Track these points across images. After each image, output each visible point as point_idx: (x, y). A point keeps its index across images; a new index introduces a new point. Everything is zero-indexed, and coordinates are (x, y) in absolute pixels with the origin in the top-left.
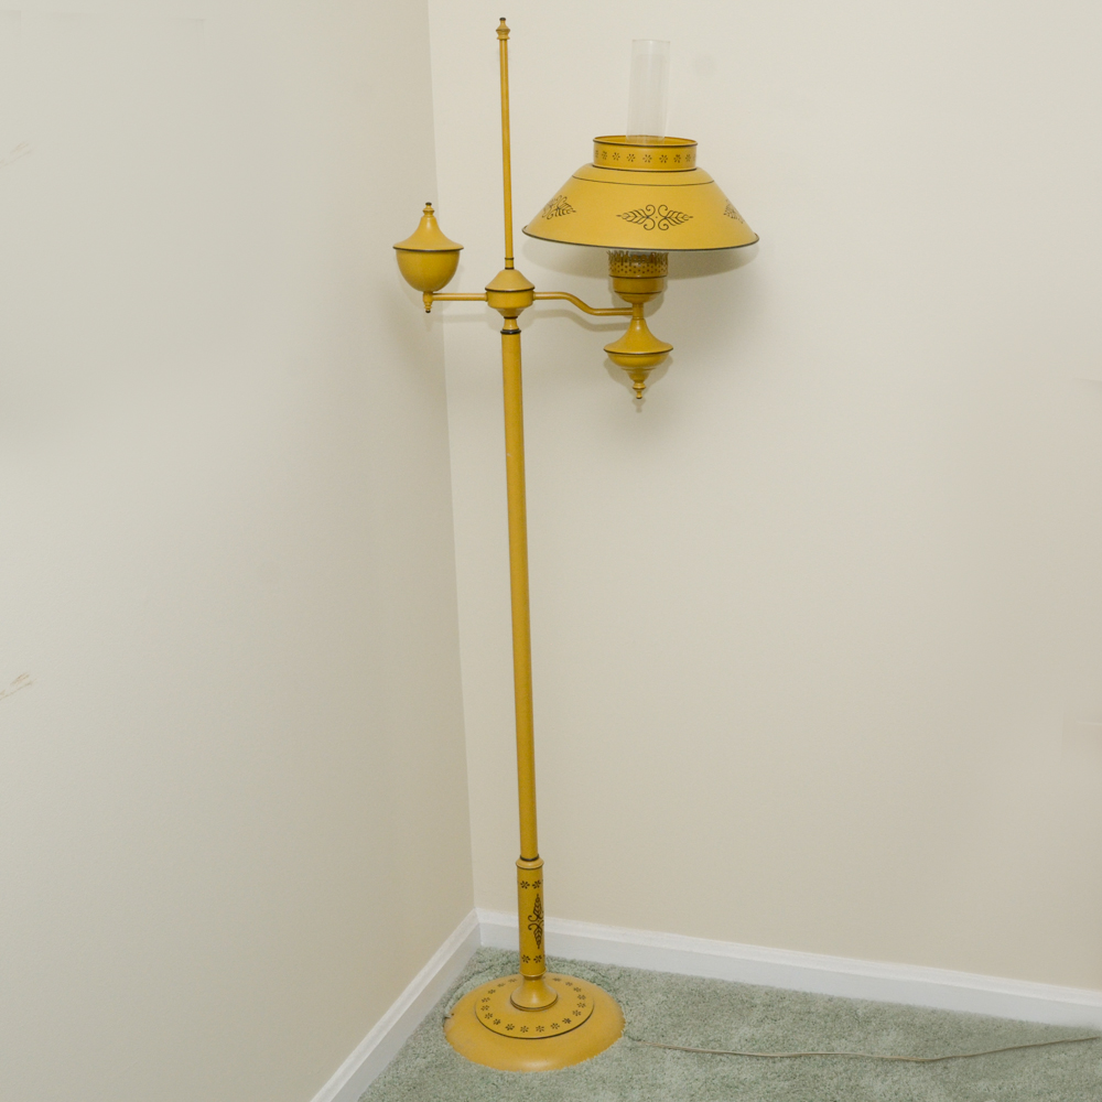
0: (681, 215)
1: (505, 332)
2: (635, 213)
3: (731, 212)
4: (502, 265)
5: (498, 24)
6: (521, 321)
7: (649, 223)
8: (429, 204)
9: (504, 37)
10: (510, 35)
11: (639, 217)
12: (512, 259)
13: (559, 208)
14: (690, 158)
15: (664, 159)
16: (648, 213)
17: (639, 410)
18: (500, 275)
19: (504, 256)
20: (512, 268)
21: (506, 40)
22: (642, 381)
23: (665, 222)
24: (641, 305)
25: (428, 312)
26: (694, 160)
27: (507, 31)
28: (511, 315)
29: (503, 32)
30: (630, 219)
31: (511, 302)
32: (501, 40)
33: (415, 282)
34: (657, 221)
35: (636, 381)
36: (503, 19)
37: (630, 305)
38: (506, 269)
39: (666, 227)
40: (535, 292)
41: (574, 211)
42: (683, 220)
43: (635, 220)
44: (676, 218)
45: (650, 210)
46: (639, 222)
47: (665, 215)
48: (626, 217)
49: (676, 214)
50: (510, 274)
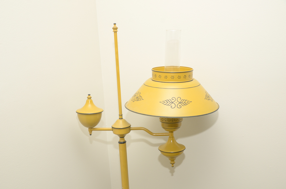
0: (187, 101)
1: (120, 143)
2: (167, 101)
3: (208, 97)
4: (118, 117)
5: (113, 26)
6: (126, 138)
7: (173, 105)
8: (89, 95)
9: (115, 31)
10: (118, 30)
11: (168, 102)
12: (122, 115)
13: (137, 98)
14: (190, 76)
15: (179, 77)
16: (173, 101)
18: (117, 122)
19: (119, 114)
20: (122, 119)
21: (116, 32)
22: (173, 161)
23: (180, 104)
24: (172, 132)
25: (91, 135)
26: (192, 76)
27: (117, 29)
28: (122, 137)
29: (115, 29)
30: (165, 104)
31: (122, 132)
32: (114, 32)
33: (85, 124)
34: (176, 101)
35: (171, 161)
36: (115, 24)
37: (168, 132)
38: (120, 119)
39: (180, 107)
40: (131, 128)
41: (143, 100)
42: (188, 103)
43: (167, 104)
44: (184, 102)
45: (173, 99)
46: (169, 105)
47: (180, 102)
48: (163, 103)
49: (185, 101)
50: (121, 121)
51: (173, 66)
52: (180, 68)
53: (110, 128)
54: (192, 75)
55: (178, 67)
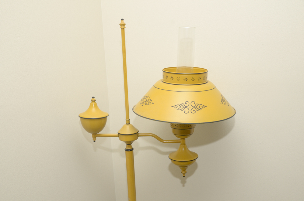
0: (201, 106)
1: (127, 150)
2: (180, 105)
3: (224, 101)
4: (125, 122)
5: (120, 22)
6: (133, 145)
7: (186, 110)
8: (93, 98)
9: (123, 27)
10: (126, 26)
11: (181, 107)
12: (129, 120)
13: (147, 101)
14: (205, 78)
15: (193, 79)
16: (186, 105)
17: (184, 186)
18: (123, 127)
19: (126, 119)
20: (129, 124)
21: (124, 28)
22: (185, 170)
23: (194, 109)
24: (184, 139)
25: (95, 141)
26: (207, 78)
27: (124, 25)
28: (129, 143)
29: (123, 25)
30: (177, 108)
31: (129, 139)
32: (122, 28)
33: (89, 130)
34: (190, 105)
35: (182, 170)
36: (122, 20)
37: (180, 139)
38: (126, 124)
39: (194, 112)
40: (139, 134)
41: (153, 103)
42: (202, 108)
43: (180, 109)
44: (199, 107)
45: (187, 104)
46: (182, 110)
47: (194, 106)
48: (176, 107)
49: (199, 105)
50: (128, 126)
51: (186, 67)
52: (194, 69)
53: (116, 134)
54: (207, 76)
55: (192, 68)
